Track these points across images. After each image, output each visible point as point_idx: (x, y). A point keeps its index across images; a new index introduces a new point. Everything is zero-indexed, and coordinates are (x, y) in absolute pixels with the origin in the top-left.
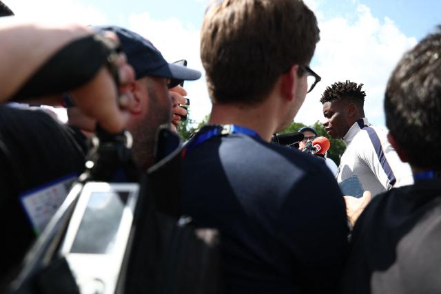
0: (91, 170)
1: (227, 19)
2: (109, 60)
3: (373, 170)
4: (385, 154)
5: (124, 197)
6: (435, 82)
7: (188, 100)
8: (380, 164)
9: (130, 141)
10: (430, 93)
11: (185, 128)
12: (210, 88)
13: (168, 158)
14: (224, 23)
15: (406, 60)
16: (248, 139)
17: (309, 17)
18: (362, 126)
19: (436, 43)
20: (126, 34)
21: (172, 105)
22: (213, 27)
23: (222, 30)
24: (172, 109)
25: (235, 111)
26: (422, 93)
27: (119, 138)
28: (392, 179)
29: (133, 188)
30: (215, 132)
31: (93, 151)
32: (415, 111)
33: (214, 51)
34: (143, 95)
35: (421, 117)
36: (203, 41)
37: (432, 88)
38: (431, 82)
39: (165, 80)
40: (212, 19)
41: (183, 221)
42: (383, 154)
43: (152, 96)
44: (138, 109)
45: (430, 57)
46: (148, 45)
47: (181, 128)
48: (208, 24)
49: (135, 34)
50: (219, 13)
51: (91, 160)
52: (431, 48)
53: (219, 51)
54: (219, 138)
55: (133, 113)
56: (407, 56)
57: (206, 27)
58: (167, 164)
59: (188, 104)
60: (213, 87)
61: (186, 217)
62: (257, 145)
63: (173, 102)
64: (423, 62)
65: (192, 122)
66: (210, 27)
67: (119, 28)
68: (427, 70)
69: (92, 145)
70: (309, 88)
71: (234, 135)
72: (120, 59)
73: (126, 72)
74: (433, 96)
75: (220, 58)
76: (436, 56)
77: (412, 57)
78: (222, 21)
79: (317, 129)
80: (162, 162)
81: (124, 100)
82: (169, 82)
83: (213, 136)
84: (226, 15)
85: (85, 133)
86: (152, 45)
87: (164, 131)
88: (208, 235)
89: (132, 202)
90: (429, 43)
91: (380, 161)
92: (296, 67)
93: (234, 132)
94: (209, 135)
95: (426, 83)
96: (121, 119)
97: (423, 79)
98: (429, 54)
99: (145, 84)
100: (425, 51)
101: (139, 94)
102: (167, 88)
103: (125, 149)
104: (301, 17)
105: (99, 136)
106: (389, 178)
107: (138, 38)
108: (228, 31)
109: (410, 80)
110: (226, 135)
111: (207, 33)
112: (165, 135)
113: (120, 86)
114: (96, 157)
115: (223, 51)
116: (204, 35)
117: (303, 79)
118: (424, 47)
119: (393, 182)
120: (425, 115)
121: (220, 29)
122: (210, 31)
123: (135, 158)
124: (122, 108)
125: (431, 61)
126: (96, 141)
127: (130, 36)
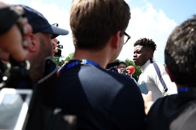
0: (6, 81)
1: (85, 6)
2: (18, 21)
3: (156, 84)
4: (162, 76)
5: (24, 97)
6: (192, 42)
7: (62, 46)
8: (159, 81)
9: (28, 66)
10: (190, 47)
11: (58, 60)
12: (74, 41)
13: (49, 76)
14: (83, 8)
15: (177, 30)
16: (93, 67)
17: (126, 8)
18: (152, 62)
19: (193, 23)
20: (28, 9)
21: (53, 48)
22: (77, 10)
23: (82, 12)
24: (53, 50)
25: (87, 53)
26: (185, 47)
27: (22, 64)
28: (166, 88)
29: (29, 92)
30: (77, 63)
31: (7, 71)
32: (182, 56)
33: (77, 22)
34: (37, 42)
35: (184, 59)
36: (71, 16)
37: (190, 45)
38: (190, 42)
39: (49, 35)
40: (77, 5)
41: (57, 111)
42: (161, 76)
43: (42, 43)
44: (34, 50)
45: (190, 30)
46: (40, 15)
47: (57, 60)
48: (74, 8)
49: (33, 9)
50: (81, 3)
51: (6, 76)
52: (190, 25)
53: (80, 22)
54: (79, 66)
55: (31, 51)
56: (178, 29)
57: (73, 9)
58: (49, 79)
59: (62, 48)
60: (76, 40)
61: (59, 108)
62: (99, 71)
63: (54, 46)
64: (186, 32)
65: (63, 57)
66: (76, 9)
67: (25, 6)
68: (188, 36)
69: (7, 68)
70: (125, 42)
71: (87, 65)
72: (24, 20)
73: (28, 28)
74: (191, 49)
75: (81, 26)
76: (193, 30)
77: (181, 29)
78: (82, 7)
79: (126, 62)
80: (46, 78)
81: (26, 43)
82: (52, 36)
83: (76, 65)
84: (85, 4)
85: (3, 62)
86: (43, 15)
87: (48, 60)
88: (70, 119)
89: (28, 100)
90: (189, 22)
91: (160, 79)
92: (119, 32)
93: (87, 64)
94: (73, 64)
95: (187, 43)
96: (24, 54)
97: (186, 41)
98: (189, 28)
99: (38, 36)
100: (188, 26)
101: (35, 42)
102: (50, 38)
103: (26, 70)
104: (122, 7)
105: (11, 63)
106: (164, 88)
107: (35, 12)
108: (85, 12)
109: (179, 41)
110: (83, 65)
111: (74, 13)
112: (49, 62)
113: (24, 35)
114: (9, 74)
115: (82, 22)
116: (72, 13)
117: (122, 38)
118: (187, 25)
119: (166, 90)
120: (186, 58)
121: (81, 11)
122: (76, 12)
123: (32, 76)
124: (25, 47)
125: (190, 32)
126: (9, 65)
127: (30, 10)
